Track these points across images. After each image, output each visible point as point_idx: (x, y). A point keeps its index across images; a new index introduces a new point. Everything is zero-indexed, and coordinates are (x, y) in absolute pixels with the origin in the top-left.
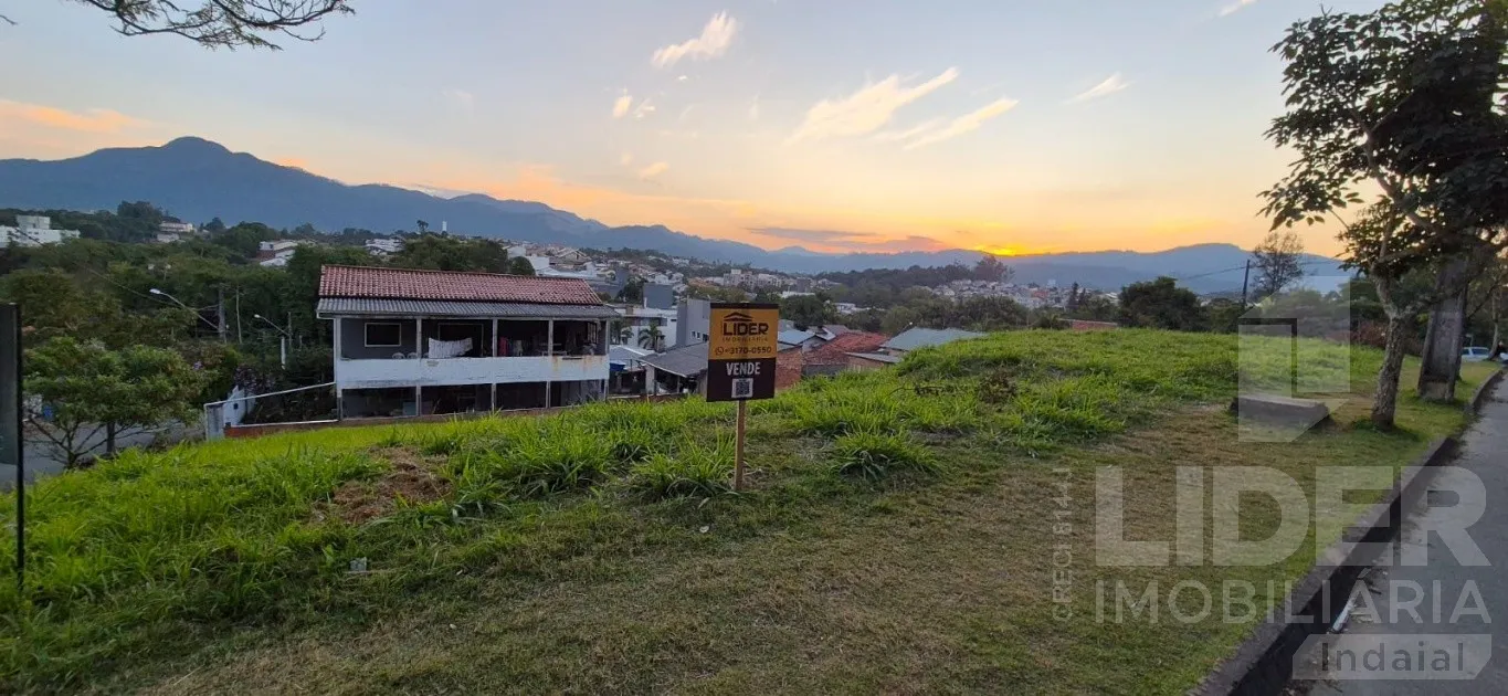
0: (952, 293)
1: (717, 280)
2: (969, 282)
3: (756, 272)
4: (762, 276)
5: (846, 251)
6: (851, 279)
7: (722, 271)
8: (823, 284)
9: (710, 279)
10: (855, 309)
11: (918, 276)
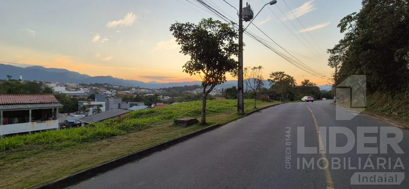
0: (195, 92)
1: (128, 92)
2: (200, 89)
3: (140, 89)
4: (142, 90)
5: (168, 82)
6: (169, 90)
7: (129, 89)
8: (161, 92)
9: (125, 92)
10: (169, 98)
11: (187, 88)
